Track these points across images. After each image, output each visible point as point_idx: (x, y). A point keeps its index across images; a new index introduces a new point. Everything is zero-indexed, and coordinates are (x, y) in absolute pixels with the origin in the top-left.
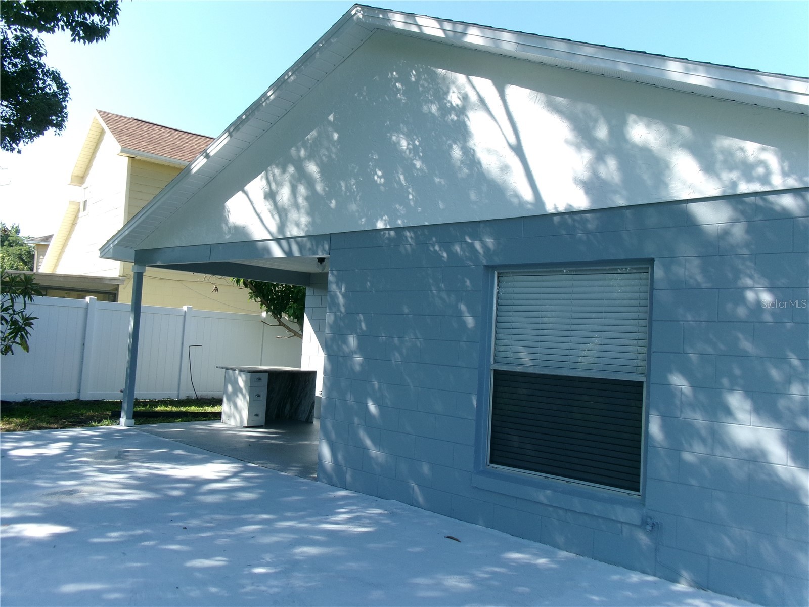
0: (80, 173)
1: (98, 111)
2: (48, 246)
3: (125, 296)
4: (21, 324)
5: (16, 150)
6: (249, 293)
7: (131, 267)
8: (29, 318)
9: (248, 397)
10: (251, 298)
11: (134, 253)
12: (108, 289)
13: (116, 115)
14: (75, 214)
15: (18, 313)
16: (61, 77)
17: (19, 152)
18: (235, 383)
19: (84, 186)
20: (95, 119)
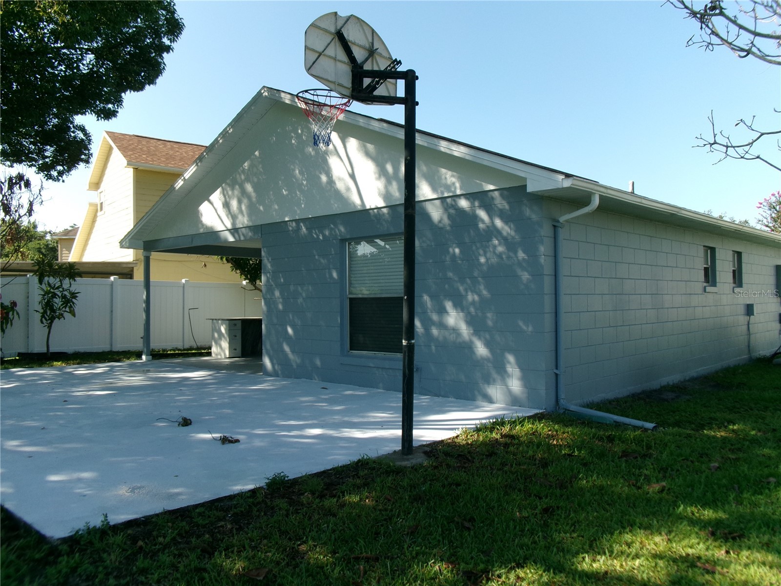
0: (96, 181)
1: (106, 132)
2: (75, 239)
3: (139, 275)
4: (69, 297)
5: (61, 180)
6: (231, 267)
7: (142, 253)
8: (74, 293)
9: (228, 340)
10: (232, 270)
11: (142, 243)
12: (125, 271)
13: (121, 134)
14: (94, 213)
15: (66, 290)
16: (86, 128)
17: (63, 181)
18: (220, 332)
19: (99, 191)
20: (104, 138)
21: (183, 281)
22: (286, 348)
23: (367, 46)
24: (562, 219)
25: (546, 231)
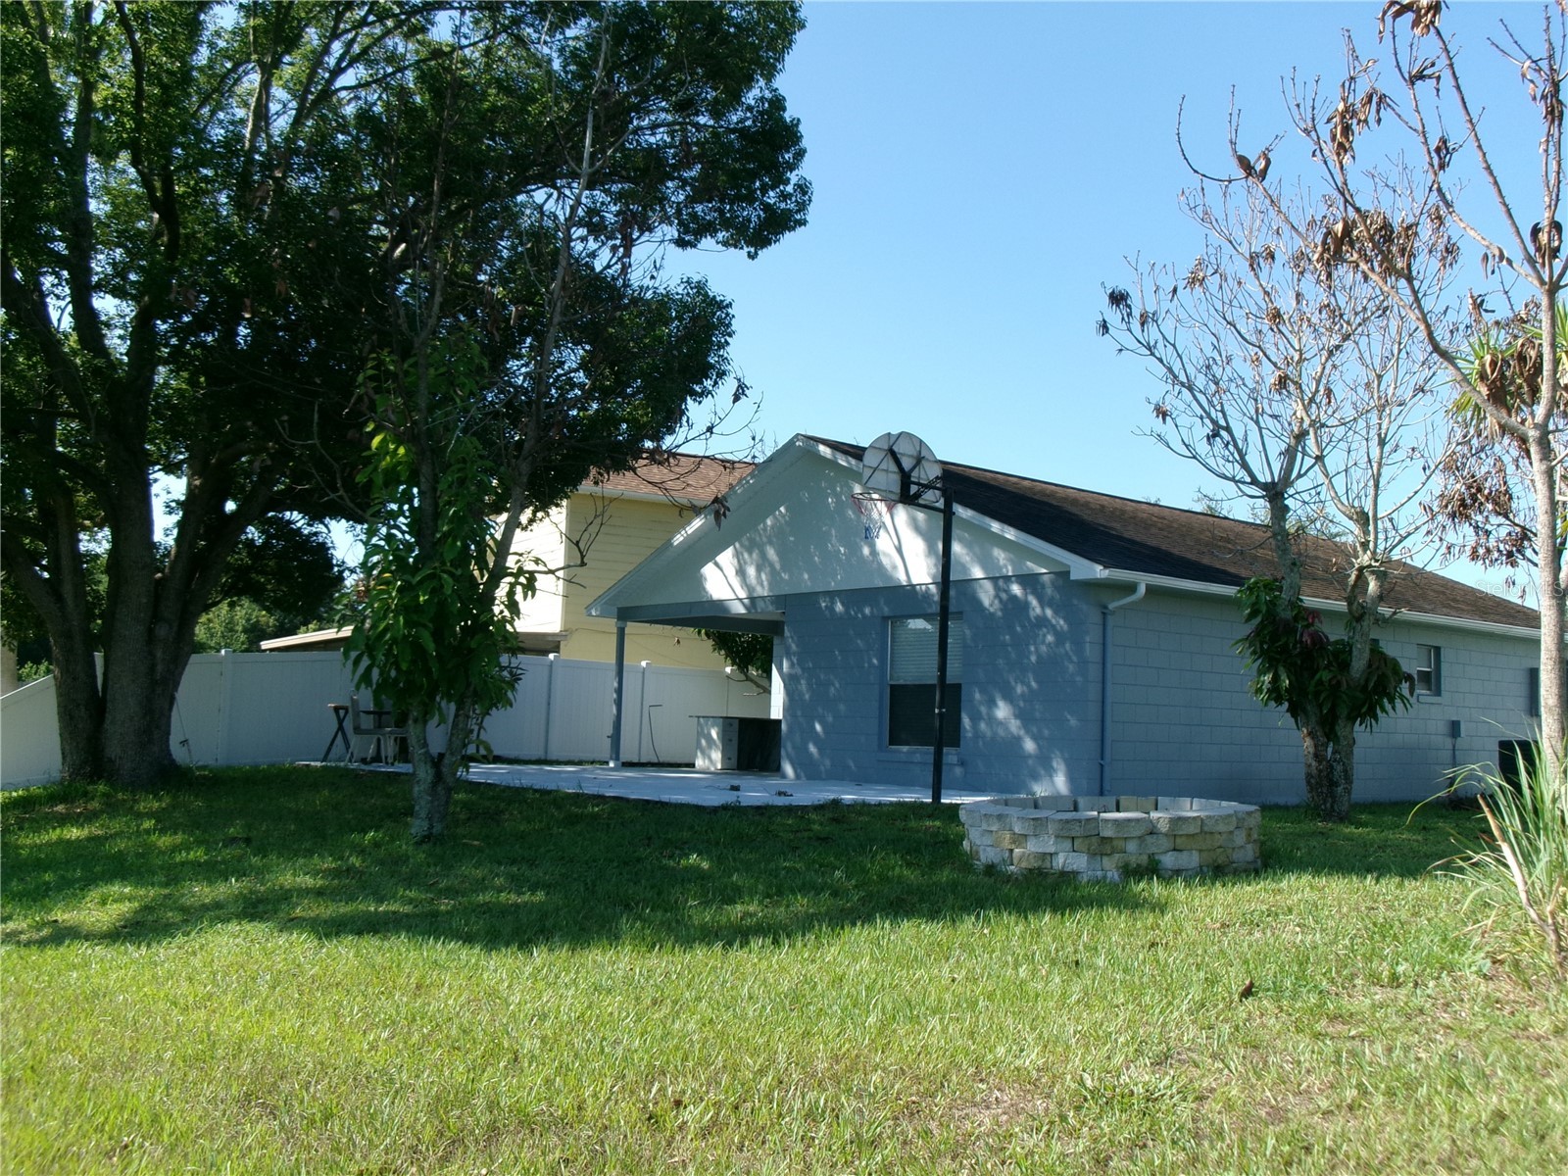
6: (712, 646)
9: (721, 749)
10: (713, 651)
11: (617, 611)
12: (548, 647)
18: (708, 736)
21: (644, 664)
22: (812, 748)
23: (915, 454)
24: (1111, 606)
25: (1094, 616)
